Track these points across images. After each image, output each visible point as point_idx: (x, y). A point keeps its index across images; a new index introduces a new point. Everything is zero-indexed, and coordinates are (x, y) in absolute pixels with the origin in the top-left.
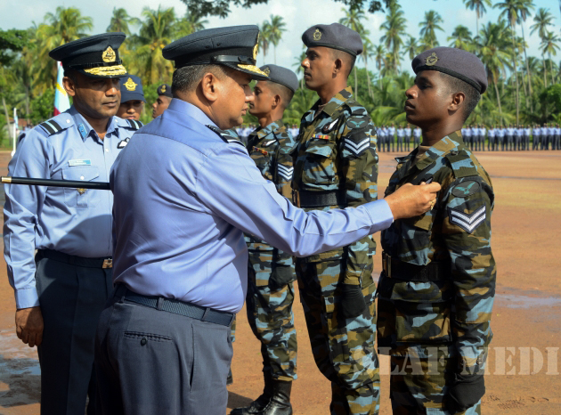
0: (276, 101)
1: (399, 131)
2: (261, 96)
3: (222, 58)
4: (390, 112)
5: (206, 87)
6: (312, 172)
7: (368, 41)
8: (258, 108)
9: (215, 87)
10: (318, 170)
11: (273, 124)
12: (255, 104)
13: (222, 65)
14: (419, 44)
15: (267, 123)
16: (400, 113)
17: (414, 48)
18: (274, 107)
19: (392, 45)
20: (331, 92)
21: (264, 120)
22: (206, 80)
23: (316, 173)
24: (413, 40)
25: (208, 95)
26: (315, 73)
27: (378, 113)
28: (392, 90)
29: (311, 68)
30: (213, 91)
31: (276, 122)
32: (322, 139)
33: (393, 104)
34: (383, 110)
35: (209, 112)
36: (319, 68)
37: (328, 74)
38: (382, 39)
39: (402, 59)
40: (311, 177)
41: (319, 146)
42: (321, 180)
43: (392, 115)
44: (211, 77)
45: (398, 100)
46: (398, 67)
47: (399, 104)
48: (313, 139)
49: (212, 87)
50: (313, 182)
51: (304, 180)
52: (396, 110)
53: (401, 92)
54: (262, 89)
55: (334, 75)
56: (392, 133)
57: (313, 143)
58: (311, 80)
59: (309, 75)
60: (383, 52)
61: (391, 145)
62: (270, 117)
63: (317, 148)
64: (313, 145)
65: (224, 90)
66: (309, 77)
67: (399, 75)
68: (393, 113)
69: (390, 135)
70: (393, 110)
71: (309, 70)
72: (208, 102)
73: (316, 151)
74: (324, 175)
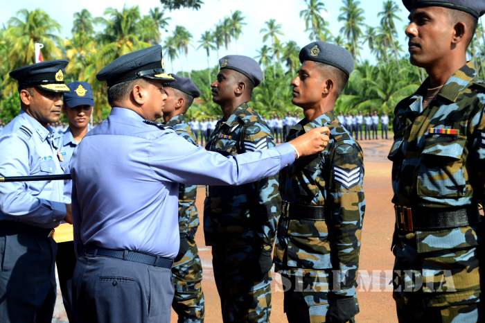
0: (328, 88)
1: (366, 118)
2: (308, 81)
3: (142, 73)
4: (352, 100)
5: (136, 94)
6: (432, 180)
7: (327, 32)
8: (305, 96)
9: (142, 94)
10: (442, 178)
11: (324, 116)
12: (301, 92)
13: (143, 77)
14: (377, 34)
15: (316, 115)
16: (362, 102)
17: (373, 37)
18: (324, 95)
19: (351, 35)
20: (447, 68)
21: (311, 111)
22: (135, 90)
23: (439, 181)
24: (371, 30)
25: (138, 100)
26: (427, 42)
27: (340, 102)
28: (353, 79)
29: (420, 35)
30: (141, 97)
31: (326, 114)
32: (446, 135)
33: (355, 93)
34: (345, 98)
35: (141, 113)
36: (432, 36)
37: (444, 44)
38: (341, 30)
39: (362, 48)
40: (431, 188)
41: (443, 144)
42: (447, 192)
43: (354, 104)
44: (138, 88)
45: (359, 89)
46: (358, 57)
47: (361, 93)
48: (430, 135)
49: (140, 95)
50: (434, 195)
51: (419, 193)
52: (358, 99)
53: (362, 80)
54: (310, 73)
55: (453, 45)
56: (360, 122)
57: (431, 140)
58: (421, 53)
59: (418, 45)
60: (341, 43)
61: (359, 133)
62: (319, 107)
63: (439, 147)
64: (433, 144)
65: (148, 94)
66: (417, 49)
67: (360, 64)
68: (355, 102)
69: (357, 124)
70: (355, 99)
71: (417, 39)
72: (139, 105)
73: (439, 151)
74: (451, 184)
